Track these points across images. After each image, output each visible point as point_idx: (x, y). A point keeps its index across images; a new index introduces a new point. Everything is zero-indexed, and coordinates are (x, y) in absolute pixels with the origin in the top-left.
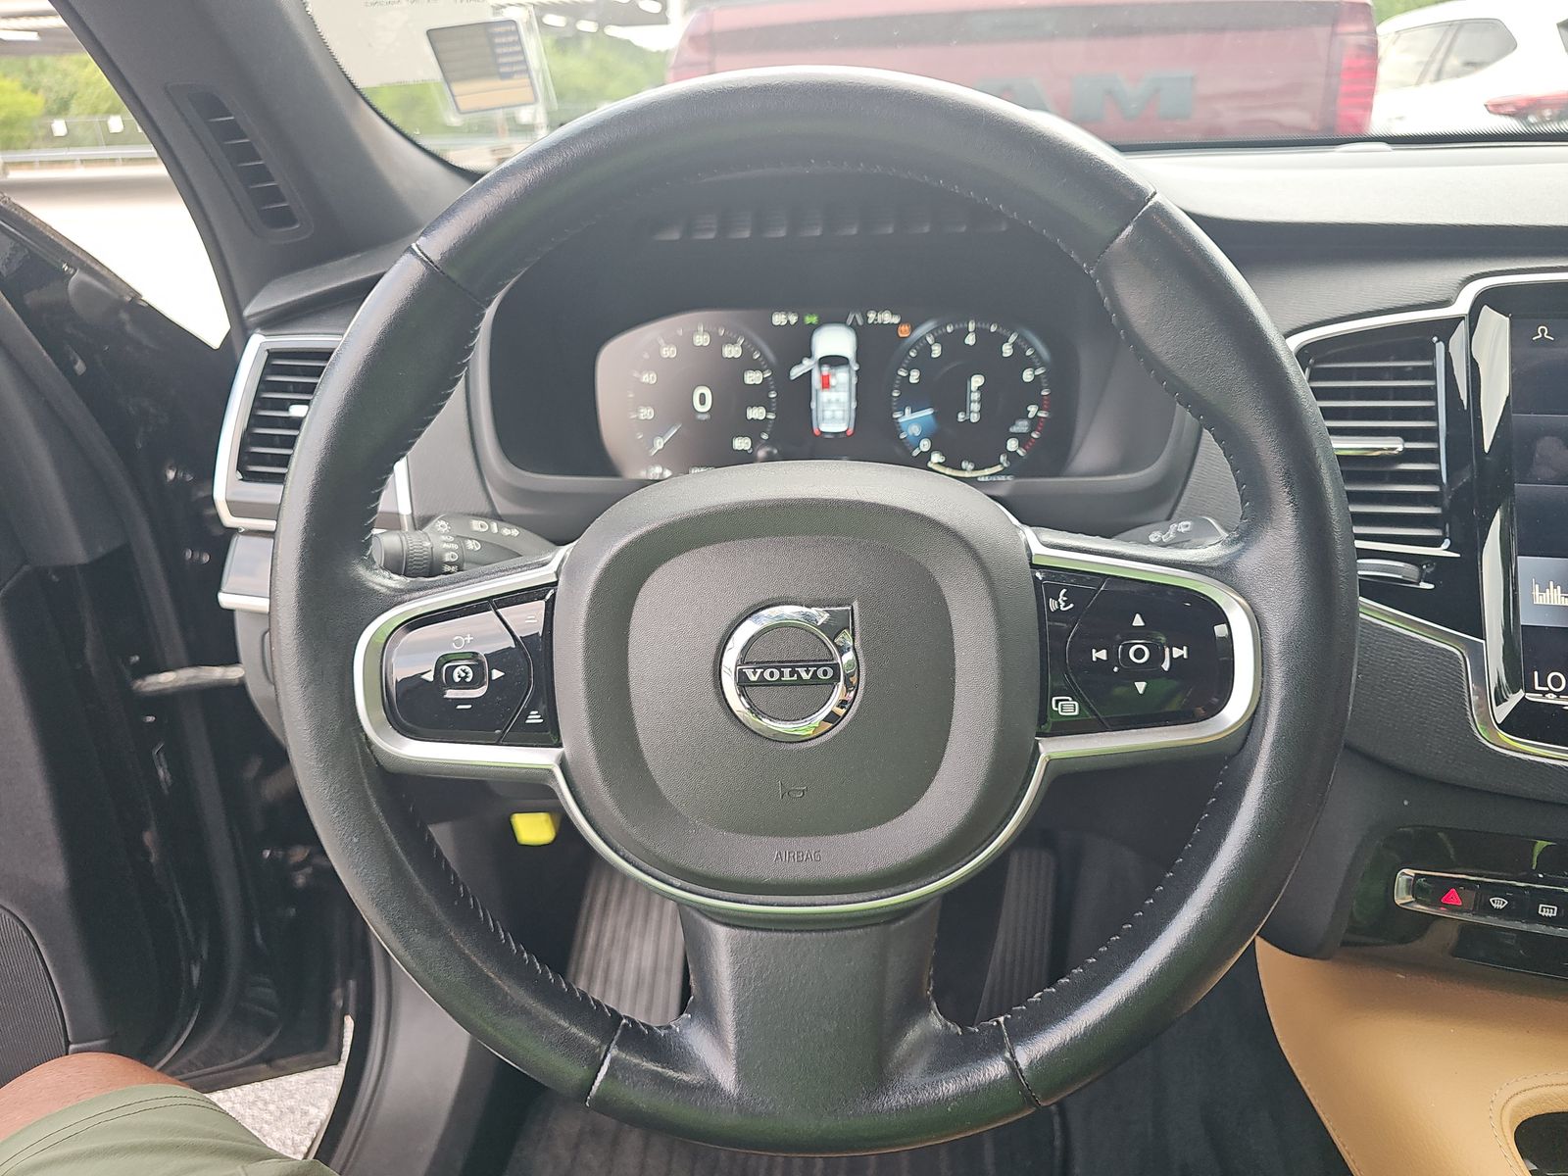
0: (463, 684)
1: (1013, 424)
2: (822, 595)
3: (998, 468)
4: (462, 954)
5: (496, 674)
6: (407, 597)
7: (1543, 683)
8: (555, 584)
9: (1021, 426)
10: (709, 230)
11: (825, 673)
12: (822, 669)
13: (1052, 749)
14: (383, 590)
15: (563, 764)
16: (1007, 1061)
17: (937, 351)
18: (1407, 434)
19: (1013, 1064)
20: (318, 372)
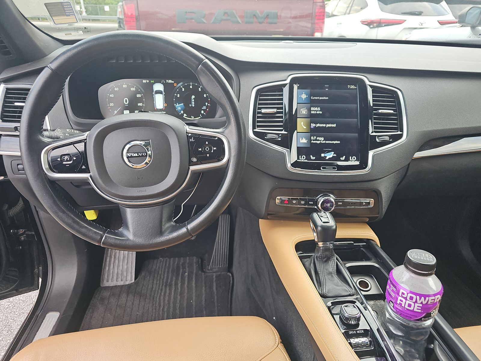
0: (67, 161)
1: (203, 107)
2: (143, 139)
3: (200, 117)
4: (71, 217)
5: (74, 158)
6: (52, 143)
7: (301, 158)
8: (86, 139)
9: (204, 108)
10: (123, 60)
11: (144, 154)
12: (144, 153)
13: (192, 168)
14: (47, 142)
15: (91, 177)
16: (186, 228)
17: (183, 89)
18: (278, 108)
19: (187, 229)
20: (27, 94)
